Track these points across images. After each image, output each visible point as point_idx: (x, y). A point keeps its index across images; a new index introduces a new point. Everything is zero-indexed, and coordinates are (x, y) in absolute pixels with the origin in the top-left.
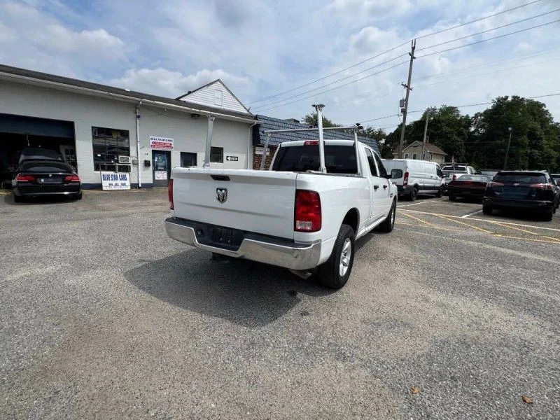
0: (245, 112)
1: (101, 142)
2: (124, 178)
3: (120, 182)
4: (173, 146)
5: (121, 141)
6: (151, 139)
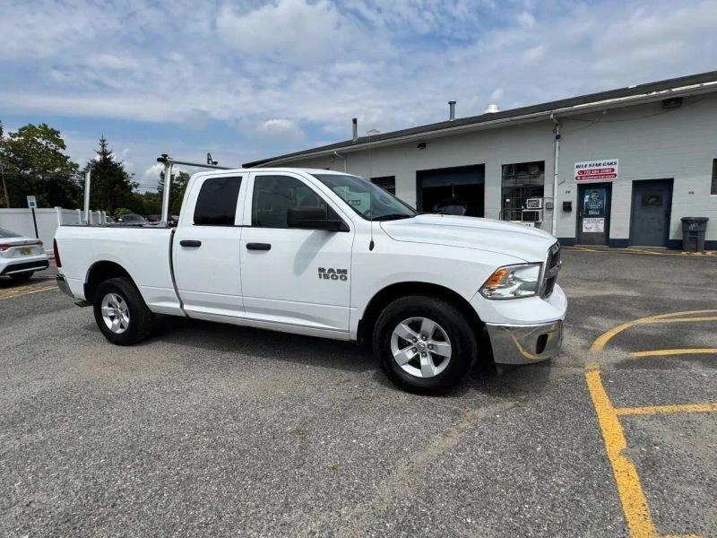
1: (512, 183)
4: (616, 172)
5: (535, 177)
6: (577, 167)
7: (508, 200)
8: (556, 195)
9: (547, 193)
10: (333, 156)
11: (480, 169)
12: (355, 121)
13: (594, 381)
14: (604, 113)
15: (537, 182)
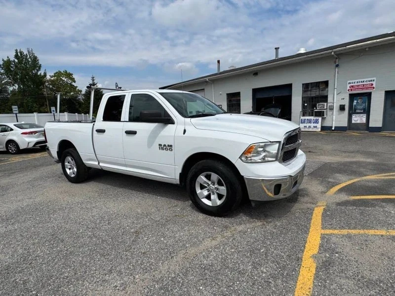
2: (317, 122)
4: (374, 86)
5: (322, 90)
6: (349, 83)
7: (306, 105)
8: (335, 101)
9: (330, 99)
10: (206, 82)
11: (289, 86)
12: (219, 62)
13: (318, 213)
14: (367, 49)
15: (324, 93)
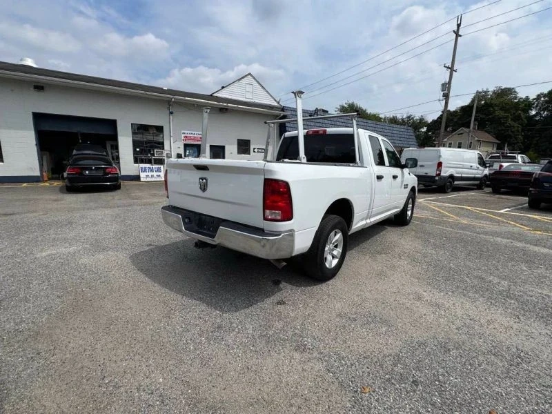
0: (276, 104)
1: (139, 137)
2: (159, 170)
3: (155, 174)
5: (157, 136)
6: (183, 133)
7: (138, 150)
8: (172, 149)
9: (166, 147)
11: (112, 123)
15: (159, 139)
